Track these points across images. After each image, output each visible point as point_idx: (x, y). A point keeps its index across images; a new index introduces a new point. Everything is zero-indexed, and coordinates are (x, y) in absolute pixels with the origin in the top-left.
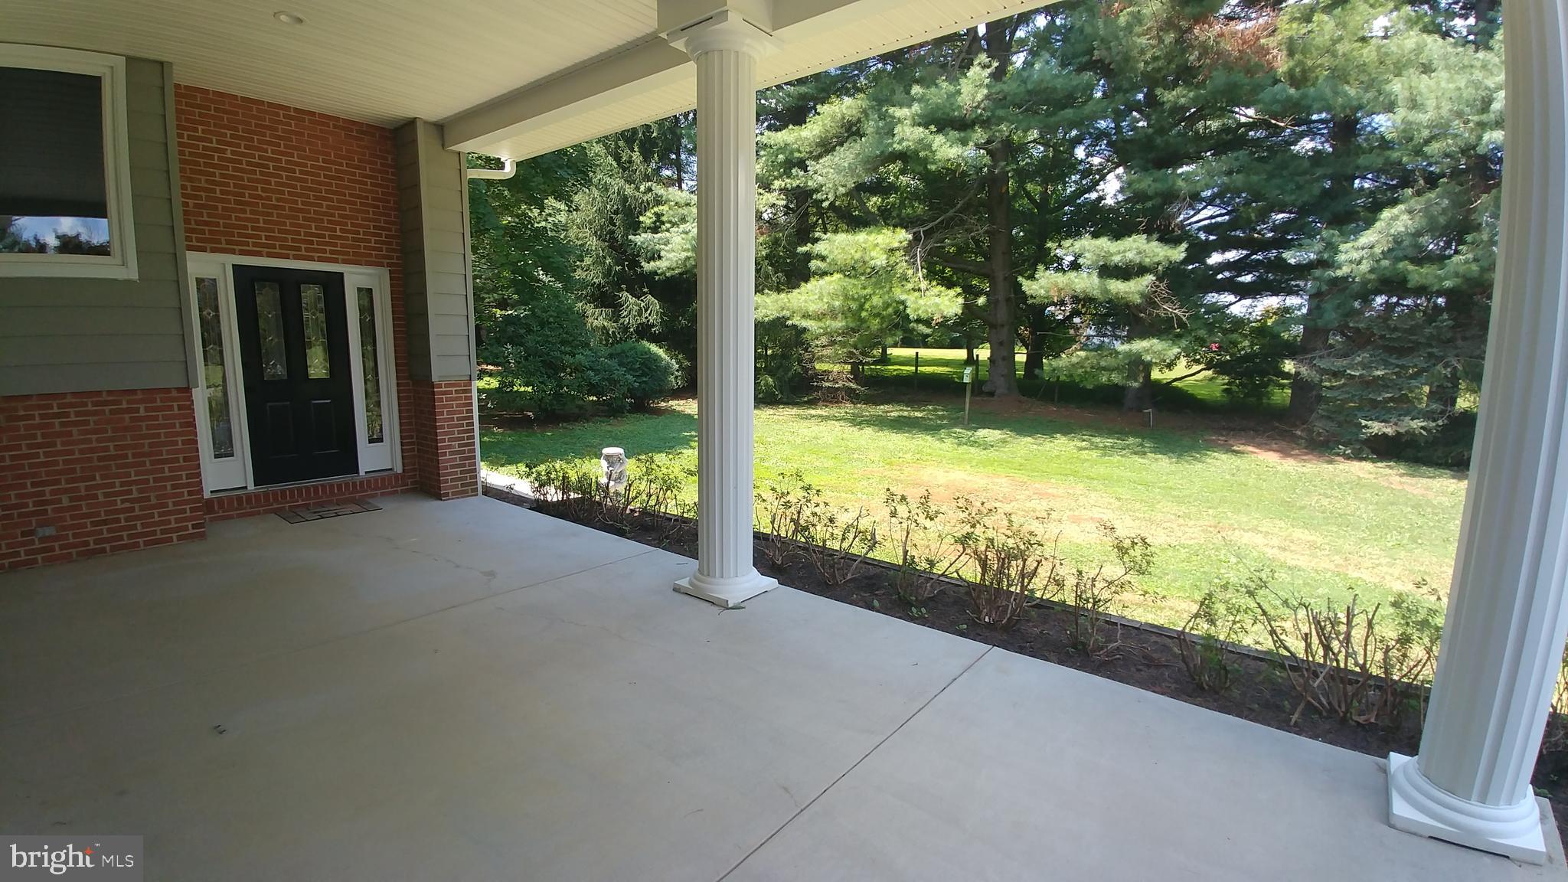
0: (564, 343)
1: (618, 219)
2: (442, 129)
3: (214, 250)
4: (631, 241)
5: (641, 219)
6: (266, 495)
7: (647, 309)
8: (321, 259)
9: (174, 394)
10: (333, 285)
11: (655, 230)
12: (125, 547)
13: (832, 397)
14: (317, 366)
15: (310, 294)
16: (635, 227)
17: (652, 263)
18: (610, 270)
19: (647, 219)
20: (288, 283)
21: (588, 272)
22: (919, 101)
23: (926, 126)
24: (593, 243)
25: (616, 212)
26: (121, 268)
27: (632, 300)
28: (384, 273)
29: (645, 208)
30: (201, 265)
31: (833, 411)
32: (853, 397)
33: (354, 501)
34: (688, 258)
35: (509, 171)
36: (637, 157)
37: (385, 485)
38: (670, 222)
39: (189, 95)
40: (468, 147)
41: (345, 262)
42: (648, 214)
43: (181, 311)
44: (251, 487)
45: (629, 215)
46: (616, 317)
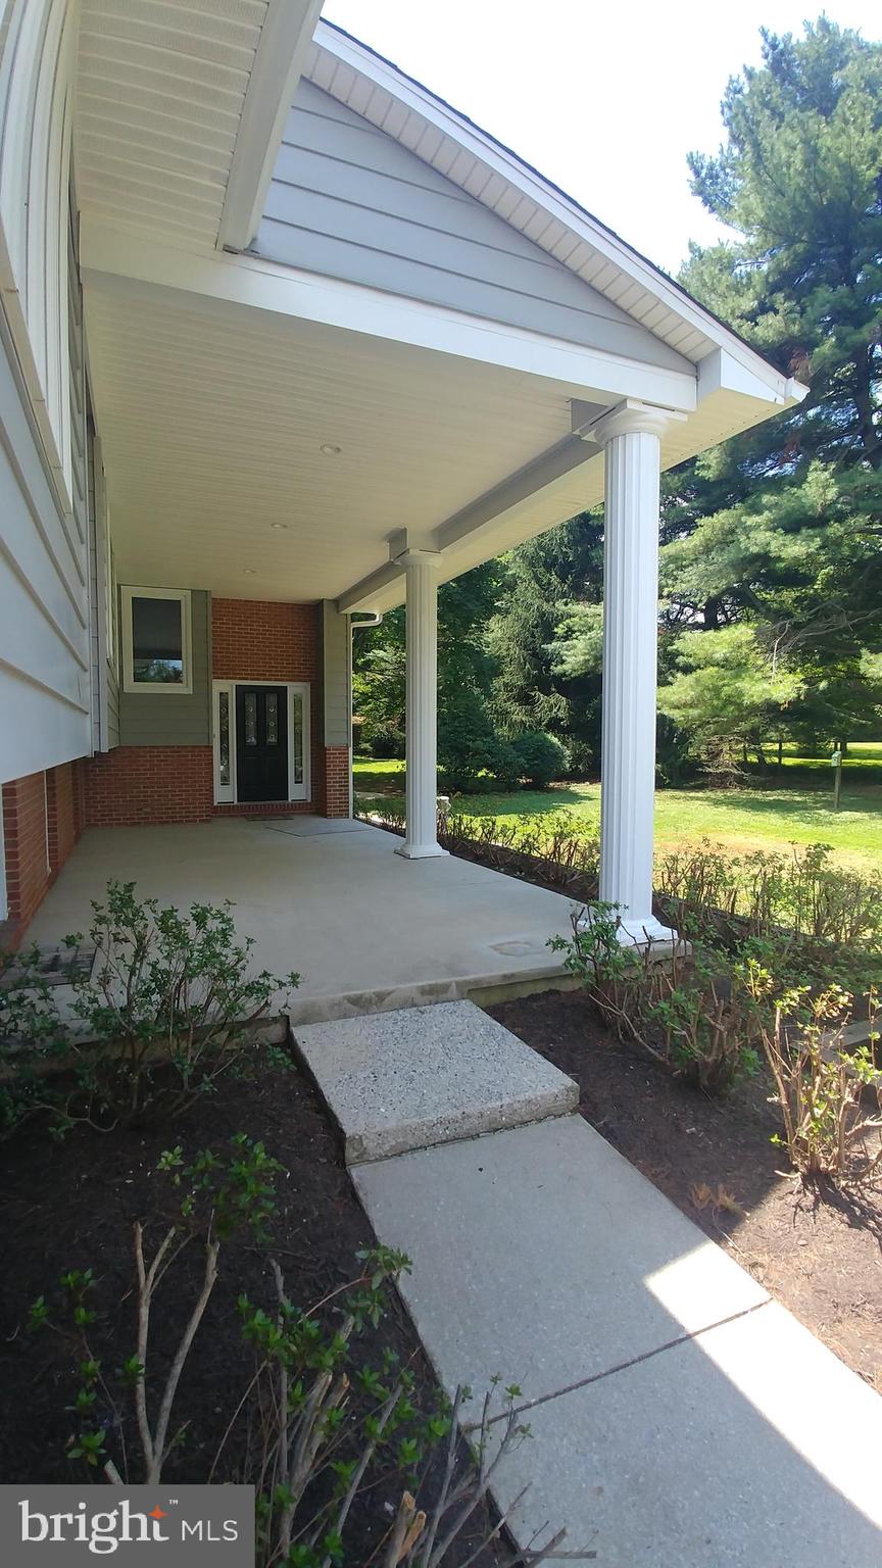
0: (470, 732)
1: (537, 632)
2: (338, 603)
3: (227, 678)
4: (544, 649)
5: (556, 630)
6: (241, 806)
7: (556, 705)
8: (276, 680)
9: (204, 749)
10: (282, 693)
11: (566, 638)
12: (177, 822)
13: (721, 781)
14: (272, 739)
15: (272, 700)
16: (550, 637)
17: (559, 667)
18: (529, 673)
19: (560, 630)
20: (261, 693)
21: (512, 676)
22: (769, 509)
23: (774, 530)
24: (516, 651)
25: (536, 626)
26: (184, 688)
27: (543, 697)
28: (308, 685)
29: (559, 620)
30: (220, 686)
31: (719, 794)
32: (741, 782)
33: (283, 816)
34: (587, 661)
35: (378, 620)
36: (554, 579)
37: (301, 808)
38: (580, 631)
39: (219, 603)
40: (351, 610)
41: (287, 680)
42: (561, 625)
43: (209, 708)
44: (236, 802)
45: (546, 627)
46: (531, 713)
